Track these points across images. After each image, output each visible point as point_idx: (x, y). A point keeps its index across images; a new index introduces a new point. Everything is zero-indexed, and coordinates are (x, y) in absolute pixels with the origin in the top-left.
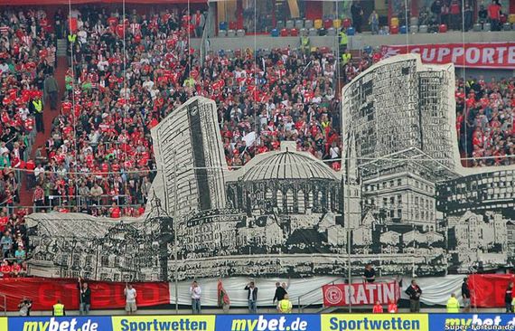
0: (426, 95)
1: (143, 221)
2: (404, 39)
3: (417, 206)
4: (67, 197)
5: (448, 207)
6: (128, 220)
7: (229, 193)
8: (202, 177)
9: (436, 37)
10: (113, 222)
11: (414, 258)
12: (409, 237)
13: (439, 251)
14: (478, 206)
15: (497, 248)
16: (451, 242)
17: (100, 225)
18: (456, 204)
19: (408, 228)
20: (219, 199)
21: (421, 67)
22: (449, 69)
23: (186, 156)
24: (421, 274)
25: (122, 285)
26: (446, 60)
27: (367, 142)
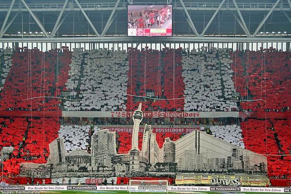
0: (109, 137)
1: (47, 165)
2: (105, 126)
3: (107, 162)
4: (30, 159)
5: (114, 162)
6: (43, 164)
7: (66, 159)
8: (60, 155)
9: (111, 126)
10: (40, 165)
11: (106, 173)
12: (105, 169)
13: (111, 172)
14: (120, 162)
15: (124, 171)
16: (114, 170)
17: (37, 165)
18: (115, 162)
19: (105, 167)
20: (64, 160)
21: (108, 132)
22: (115, 132)
23: (57, 151)
24: (107, 177)
25: (42, 179)
26: (114, 131)
27: (96, 148)
